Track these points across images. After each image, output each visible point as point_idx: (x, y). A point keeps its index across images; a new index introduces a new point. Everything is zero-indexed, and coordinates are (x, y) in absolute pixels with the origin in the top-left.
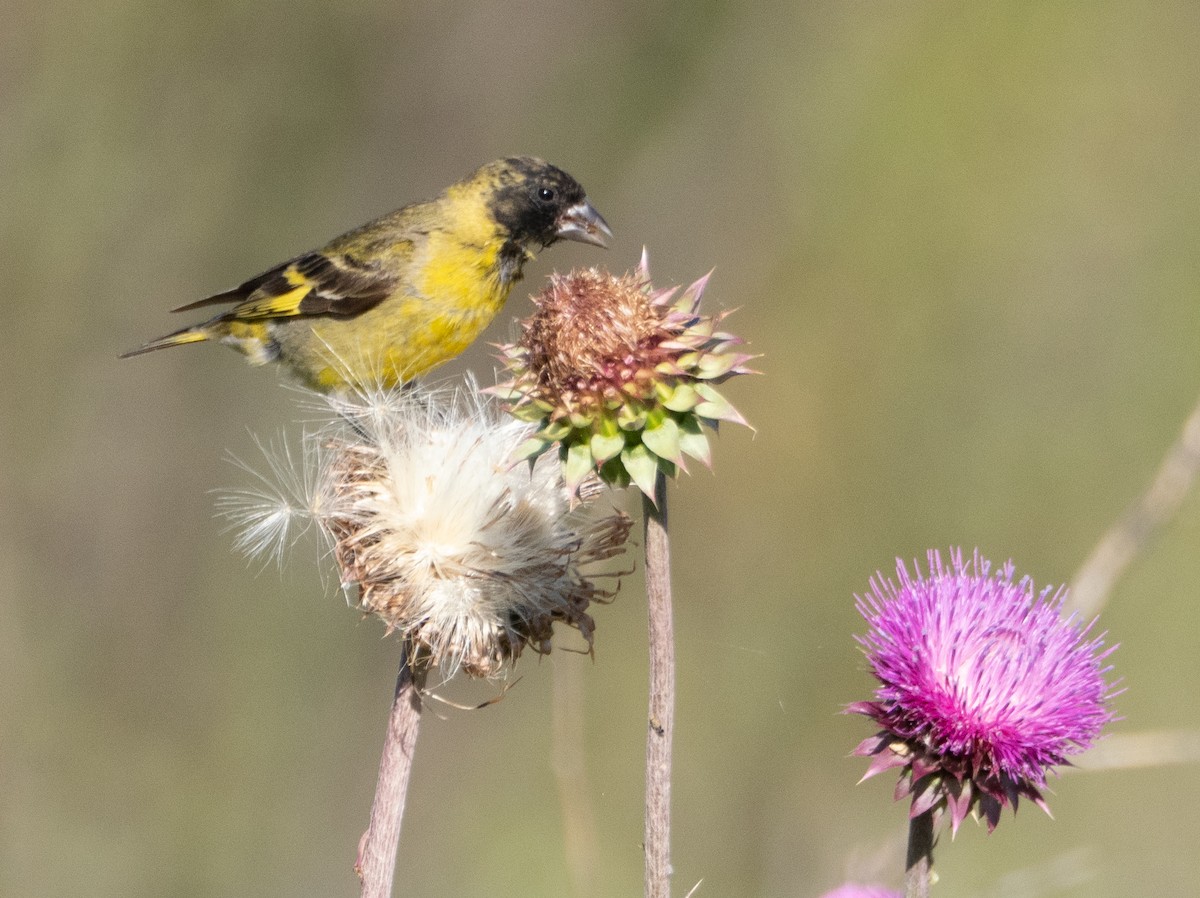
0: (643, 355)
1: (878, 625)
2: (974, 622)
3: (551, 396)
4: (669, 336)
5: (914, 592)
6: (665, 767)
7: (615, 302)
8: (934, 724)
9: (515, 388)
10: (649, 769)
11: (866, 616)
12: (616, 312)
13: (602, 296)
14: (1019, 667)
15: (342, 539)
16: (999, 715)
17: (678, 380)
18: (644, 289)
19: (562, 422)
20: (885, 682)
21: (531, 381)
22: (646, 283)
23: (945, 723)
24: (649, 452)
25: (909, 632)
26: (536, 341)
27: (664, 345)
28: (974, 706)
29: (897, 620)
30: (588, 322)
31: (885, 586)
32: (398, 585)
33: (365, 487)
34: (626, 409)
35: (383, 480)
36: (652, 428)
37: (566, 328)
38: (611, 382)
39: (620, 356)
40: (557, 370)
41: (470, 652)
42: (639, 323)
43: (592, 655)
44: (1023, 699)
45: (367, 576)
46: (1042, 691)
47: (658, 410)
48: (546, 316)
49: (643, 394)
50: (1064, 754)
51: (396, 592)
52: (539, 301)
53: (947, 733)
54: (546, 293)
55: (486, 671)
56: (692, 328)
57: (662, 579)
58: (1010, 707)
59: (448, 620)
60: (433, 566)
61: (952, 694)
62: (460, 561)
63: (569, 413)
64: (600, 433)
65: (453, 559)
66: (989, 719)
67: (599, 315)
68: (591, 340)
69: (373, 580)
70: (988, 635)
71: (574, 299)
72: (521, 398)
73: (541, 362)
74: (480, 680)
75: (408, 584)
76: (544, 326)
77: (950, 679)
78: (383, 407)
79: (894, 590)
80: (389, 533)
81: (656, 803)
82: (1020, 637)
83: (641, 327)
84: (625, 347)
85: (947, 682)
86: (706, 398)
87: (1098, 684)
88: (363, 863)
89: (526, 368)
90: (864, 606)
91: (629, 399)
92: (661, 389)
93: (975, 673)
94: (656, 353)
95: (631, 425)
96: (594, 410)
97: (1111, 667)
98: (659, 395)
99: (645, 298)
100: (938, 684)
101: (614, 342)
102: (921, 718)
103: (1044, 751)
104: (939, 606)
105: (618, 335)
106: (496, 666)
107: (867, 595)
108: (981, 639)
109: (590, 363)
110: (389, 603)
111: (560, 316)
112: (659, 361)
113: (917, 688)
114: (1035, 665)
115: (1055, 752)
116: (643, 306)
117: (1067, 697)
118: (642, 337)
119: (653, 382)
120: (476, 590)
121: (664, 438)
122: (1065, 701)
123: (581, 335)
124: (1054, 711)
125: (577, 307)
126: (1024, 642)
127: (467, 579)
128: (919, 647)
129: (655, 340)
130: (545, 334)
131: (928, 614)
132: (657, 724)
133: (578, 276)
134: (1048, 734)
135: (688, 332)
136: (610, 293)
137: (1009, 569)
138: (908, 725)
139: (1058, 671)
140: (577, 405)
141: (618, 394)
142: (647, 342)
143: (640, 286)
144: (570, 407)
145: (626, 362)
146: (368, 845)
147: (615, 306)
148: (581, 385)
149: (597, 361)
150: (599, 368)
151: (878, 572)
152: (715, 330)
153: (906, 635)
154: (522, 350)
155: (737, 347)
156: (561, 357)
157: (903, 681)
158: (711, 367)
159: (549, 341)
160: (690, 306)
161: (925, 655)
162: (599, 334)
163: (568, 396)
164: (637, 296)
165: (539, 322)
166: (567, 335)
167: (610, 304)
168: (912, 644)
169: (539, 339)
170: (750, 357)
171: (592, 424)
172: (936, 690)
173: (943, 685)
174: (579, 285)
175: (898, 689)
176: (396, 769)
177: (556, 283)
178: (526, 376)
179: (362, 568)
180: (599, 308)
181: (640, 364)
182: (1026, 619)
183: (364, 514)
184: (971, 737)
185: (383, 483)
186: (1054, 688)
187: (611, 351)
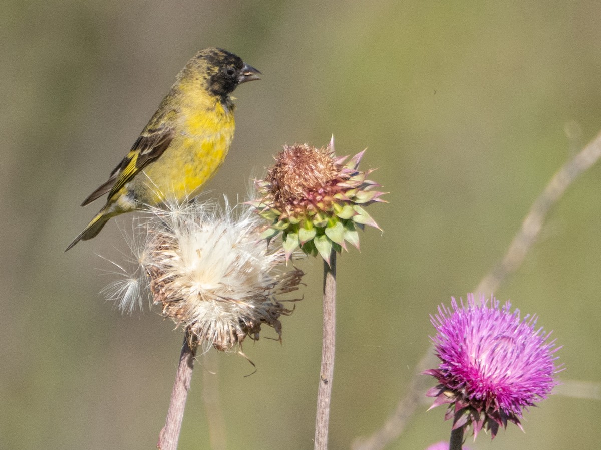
0: (328, 189)
1: (441, 331)
2: (490, 332)
3: (280, 207)
4: (342, 180)
5: (460, 315)
6: (327, 400)
7: (315, 161)
8: (468, 383)
9: (262, 202)
10: (319, 401)
11: (435, 326)
12: (315, 166)
13: (309, 157)
14: (512, 356)
15: (154, 279)
16: (501, 380)
17: (345, 203)
18: (331, 156)
19: (285, 221)
20: (444, 360)
21: (270, 199)
22: (332, 153)
23: (473, 383)
24: (328, 239)
25: (457, 336)
26: (274, 179)
27: (339, 185)
28: (488, 375)
29: (451, 329)
30: (301, 170)
31: (445, 311)
32: (182, 303)
33: (167, 253)
34: (318, 216)
35: (176, 249)
36: (330, 226)
37: (290, 173)
38: (311, 202)
39: (316, 189)
40: (284, 195)
41: (217, 338)
42: (327, 173)
43: (281, 342)
44: (514, 372)
45: (166, 298)
46: (523, 369)
47: (334, 218)
48: (280, 166)
49: (327, 209)
50: (533, 401)
51: (181, 307)
52: (277, 159)
53: (474, 388)
54: (281, 154)
55: (225, 349)
56: (354, 177)
57: (331, 304)
58: (507, 376)
59: (206, 322)
60: (200, 294)
61: (477, 369)
62: (213, 292)
63: (288, 216)
64: (303, 227)
65: (209, 291)
66: (495, 382)
67: (307, 167)
68: (302, 179)
69: (169, 300)
70: (497, 338)
71: (294, 158)
72: (265, 207)
73: (276, 189)
74: (222, 352)
75: (187, 303)
76: (279, 171)
77: (477, 360)
78: (178, 212)
79: (450, 313)
80: (178, 277)
81: (322, 418)
82: (513, 339)
83: (328, 175)
84: (319, 184)
85: (476, 363)
86: (359, 212)
87: (551, 366)
88: (161, 444)
89: (269, 192)
90: (434, 320)
91: (320, 211)
92: (336, 207)
93: (489, 358)
94: (335, 188)
95: (320, 224)
96: (302, 215)
97: (558, 357)
98: (335, 210)
99: (331, 160)
100: (471, 363)
101: (314, 182)
102: (462, 380)
103: (523, 399)
104: (473, 323)
105: (316, 178)
106: (231, 345)
107: (436, 315)
108: (493, 341)
109: (301, 191)
110: (176, 312)
111: (287, 166)
112: (336, 193)
113: (460, 364)
114: (520, 355)
115: (528, 400)
116: (330, 164)
117: (536, 372)
118: (328, 180)
119: (332, 203)
120: (221, 307)
121: (336, 232)
122: (534, 374)
123: (297, 177)
124: (529, 379)
125: (296, 162)
126: (515, 343)
127: (217, 302)
128: (462, 344)
129: (335, 182)
130: (279, 175)
131: (467, 326)
132: (324, 378)
133: (298, 147)
134: (525, 391)
135: (352, 179)
136: (313, 156)
137: (508, 305)
138: (454, 383)
139: (532, 359)
140: (293, 213)
141: (314, 208)
142: (330, 183)
143: (329, 154)
144: (290, 213)
145: (319, 192)
146: (164, 435)
147: (315, 163)
148: (296, 203)
149: (304, 191)
150: (305, 194)
151: (442, 304)
152: (365, 179)
153: (455, 336)
154: (267, 183)
155: (377, 188)
156: (286, 187)
157: (453, 360)
158: (363, 197)
159: (281, 179)
160: (354, 166)
161: (464, 347)
162: (306, 177)
163: (288, 208)
164: (327, 159)
165: (276, 169)
166: (290, 176)
167: (313, 162)
168: (458, 342)
169: (276, 177)
170: (383, 193)
171: (300, 223)
172: (469, 366)
173: (473, 364)
174: (298, 151)
175: (449, 364)
176: (180, 396)
177: (286, 150)
178: (268, 197)
179: (163, 294)
180: (307, 164)
181: (326, 193)
182: (516, 331)
183: (166, 266)
184: (486, 390)
185: (175, 251)
186: (529, 367)
187: (312, 186)
